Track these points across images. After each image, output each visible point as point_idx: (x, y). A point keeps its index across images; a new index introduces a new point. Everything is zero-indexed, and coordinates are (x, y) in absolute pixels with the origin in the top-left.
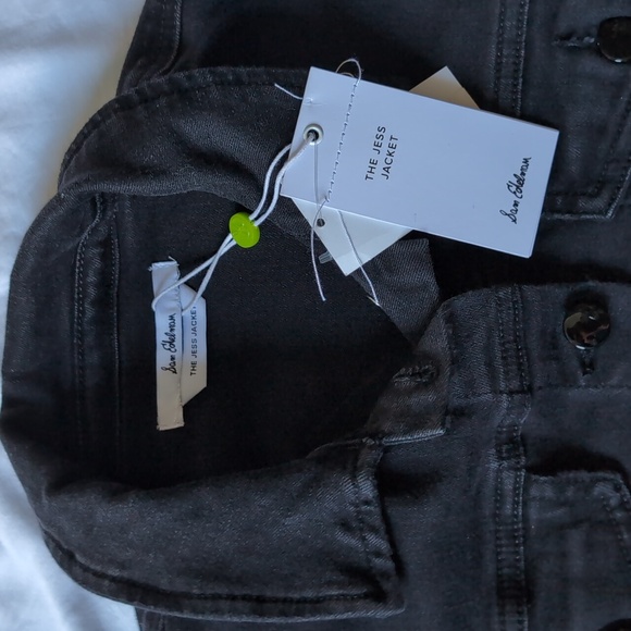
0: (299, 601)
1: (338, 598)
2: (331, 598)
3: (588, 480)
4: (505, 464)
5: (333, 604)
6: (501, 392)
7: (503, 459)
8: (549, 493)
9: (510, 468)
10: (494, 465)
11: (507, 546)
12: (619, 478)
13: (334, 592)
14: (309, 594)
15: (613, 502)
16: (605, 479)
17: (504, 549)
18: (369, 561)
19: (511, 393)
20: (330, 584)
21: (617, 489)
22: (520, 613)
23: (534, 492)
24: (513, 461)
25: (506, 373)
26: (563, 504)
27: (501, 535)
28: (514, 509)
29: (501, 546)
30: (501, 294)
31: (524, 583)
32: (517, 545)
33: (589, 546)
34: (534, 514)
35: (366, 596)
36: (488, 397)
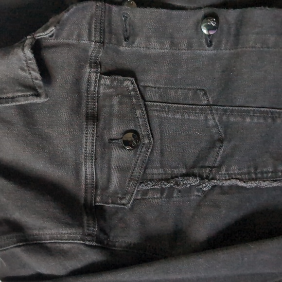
0: (6, 98)
1: (21, 96)
2: (19, 96)
3: (122, 80)
4: (93, 70)
5: (20, 98)
6: (92, 41)
7: (92, 68)
8: (108, 82)
9: (94, 72)
10: (88, 70)
11: (91, 102)
12: (133, 80)
13: (20, 94)
14: (10, 95)
15: (130, 88)
16: (129, 80)
17: (90, 103)
18: (33, 82)
19: (96, 42)
20: (18, 91)
21: (132, 83)
22: (94, 125)
23: (102, 82)
24: (95, 69)
25: (95, 34)
26: (113, 88)
27: (89, 98)
28: (95, 88)
29: (88, 102)
30: (98, 4)
31: (96, 116)
32: (95, 102)
33: (120, 103)
34: (102, 90)
35: (32, 95)
36: (87, 42)
